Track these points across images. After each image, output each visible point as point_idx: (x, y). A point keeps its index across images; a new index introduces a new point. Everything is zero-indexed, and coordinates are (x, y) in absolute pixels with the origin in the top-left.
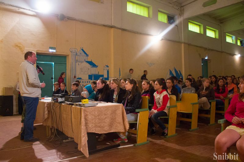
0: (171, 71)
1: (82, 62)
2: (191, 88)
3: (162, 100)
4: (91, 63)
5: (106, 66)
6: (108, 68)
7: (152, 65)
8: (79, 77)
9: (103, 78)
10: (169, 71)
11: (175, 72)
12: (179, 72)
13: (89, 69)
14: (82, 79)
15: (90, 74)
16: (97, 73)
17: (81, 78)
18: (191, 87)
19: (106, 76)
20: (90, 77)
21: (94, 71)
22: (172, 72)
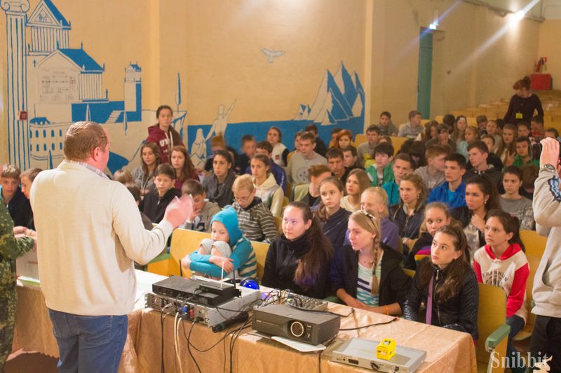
0: (333, 75)
1: (47, 54)
2: (520, 200)
3: (510, 282)
4: (79, 57)
5: (133, 66)
6: (138, 76)
7: (276, 56)
8: (39, 115)
9: (122, 114)
10: (327, 76)
11: (344, 78)
12: (353, 79)
13: (73, 82)
14: (49, 123)
15: (77, 101)
16: (101, 96)
17: (44, 120)
18: (520, 197)
19: (130, 107)
20: (78, 112)
21: (91, 88)
22: (335, 79)
